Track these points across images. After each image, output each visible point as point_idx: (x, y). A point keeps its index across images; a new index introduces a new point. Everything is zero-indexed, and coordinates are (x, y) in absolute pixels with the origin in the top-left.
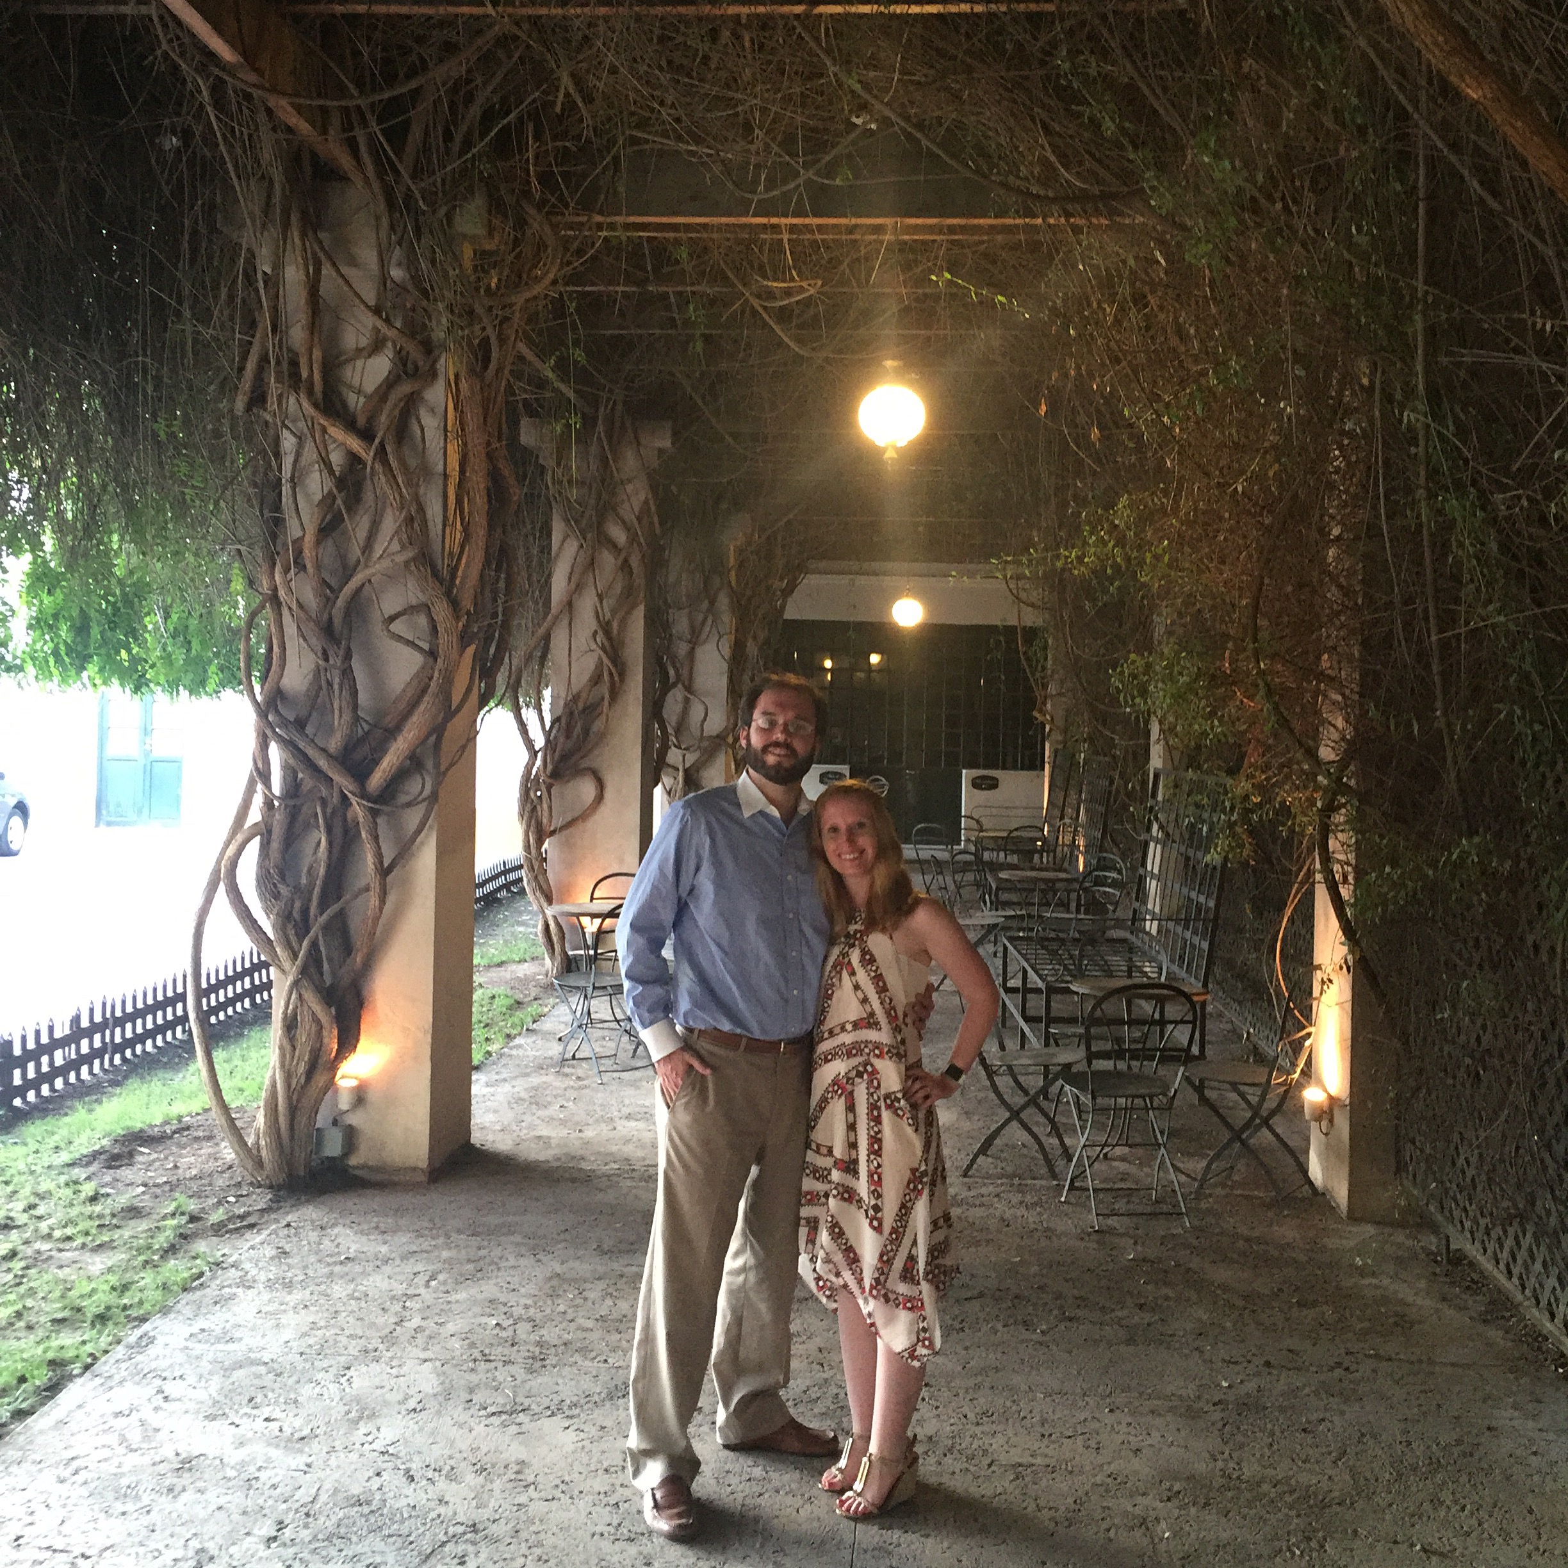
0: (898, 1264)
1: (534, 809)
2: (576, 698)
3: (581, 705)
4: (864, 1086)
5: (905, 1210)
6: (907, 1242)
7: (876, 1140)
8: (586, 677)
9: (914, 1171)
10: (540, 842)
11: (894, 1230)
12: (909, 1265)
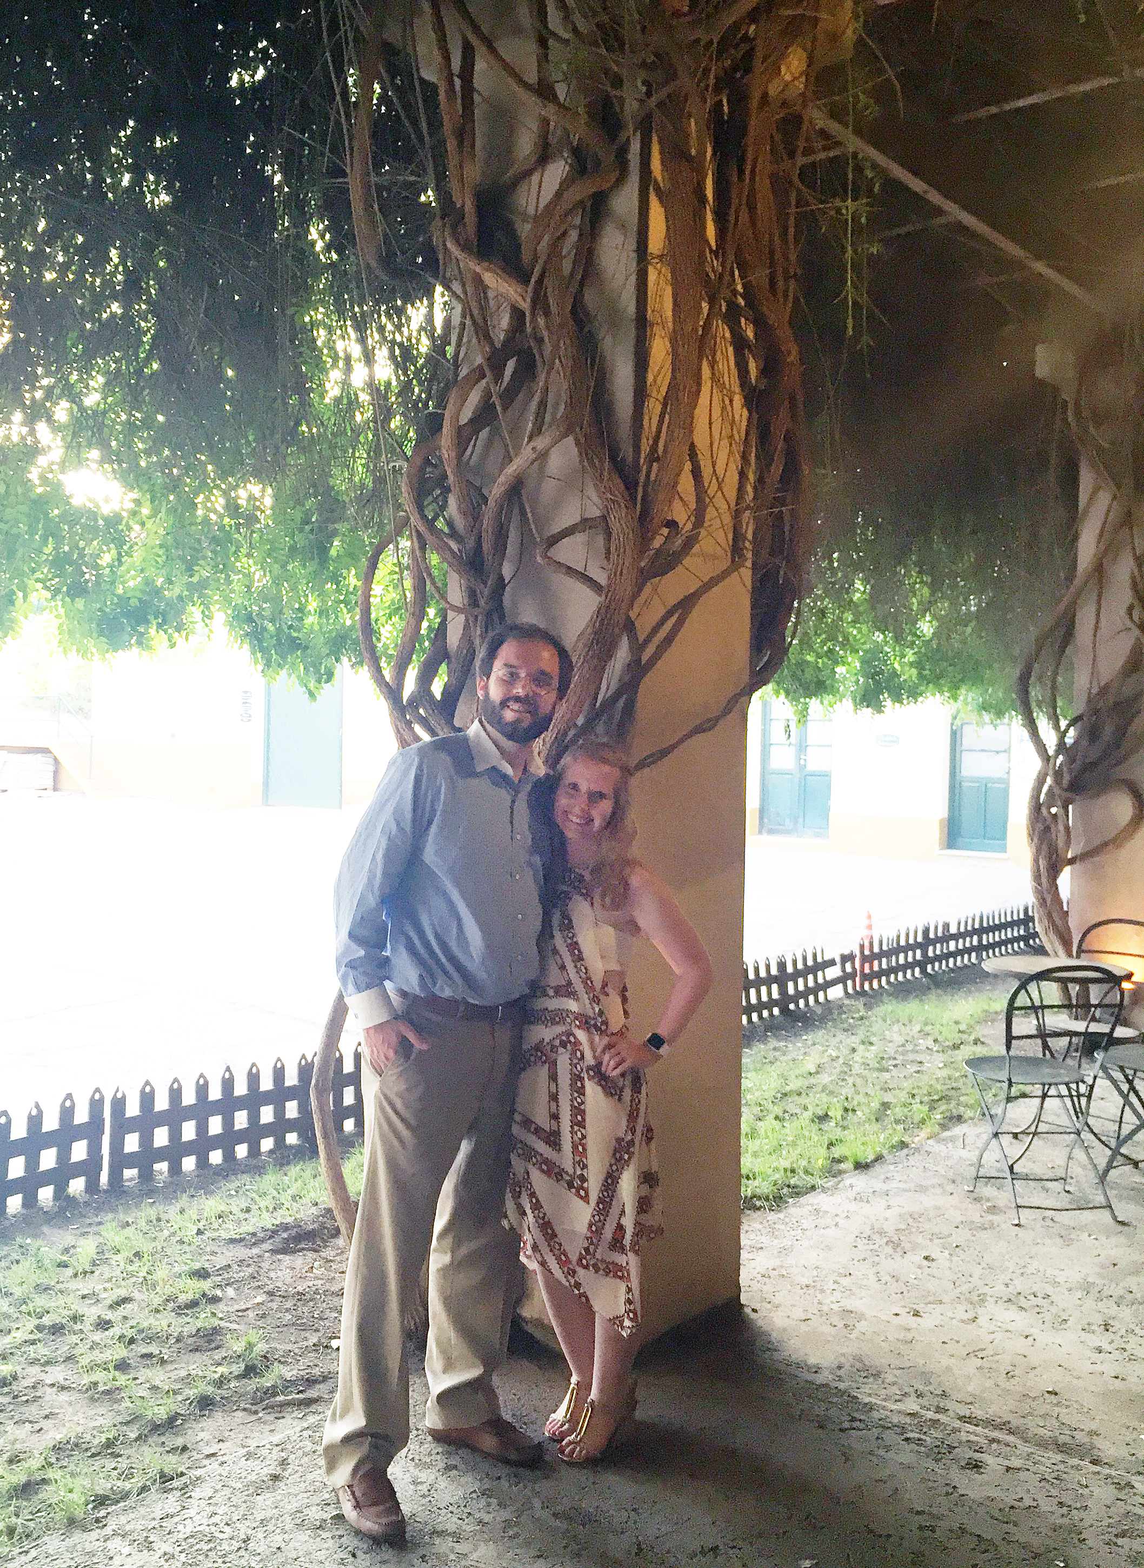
0: (608, 1233)
1: (1047, 829)
2: (1104, 691)
3: (1111, 700)
4: (568, 1056)
5: (611, 1182)
6: (615, 1211)
7: (578, 1112)
8: (1119, 663)
9: (619, 1140)
10: (1054, 870)
11: (600, 1201)
12: (618, 1236)
